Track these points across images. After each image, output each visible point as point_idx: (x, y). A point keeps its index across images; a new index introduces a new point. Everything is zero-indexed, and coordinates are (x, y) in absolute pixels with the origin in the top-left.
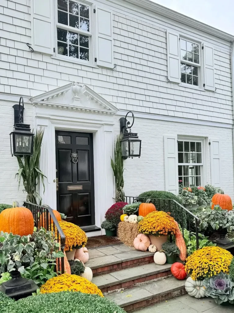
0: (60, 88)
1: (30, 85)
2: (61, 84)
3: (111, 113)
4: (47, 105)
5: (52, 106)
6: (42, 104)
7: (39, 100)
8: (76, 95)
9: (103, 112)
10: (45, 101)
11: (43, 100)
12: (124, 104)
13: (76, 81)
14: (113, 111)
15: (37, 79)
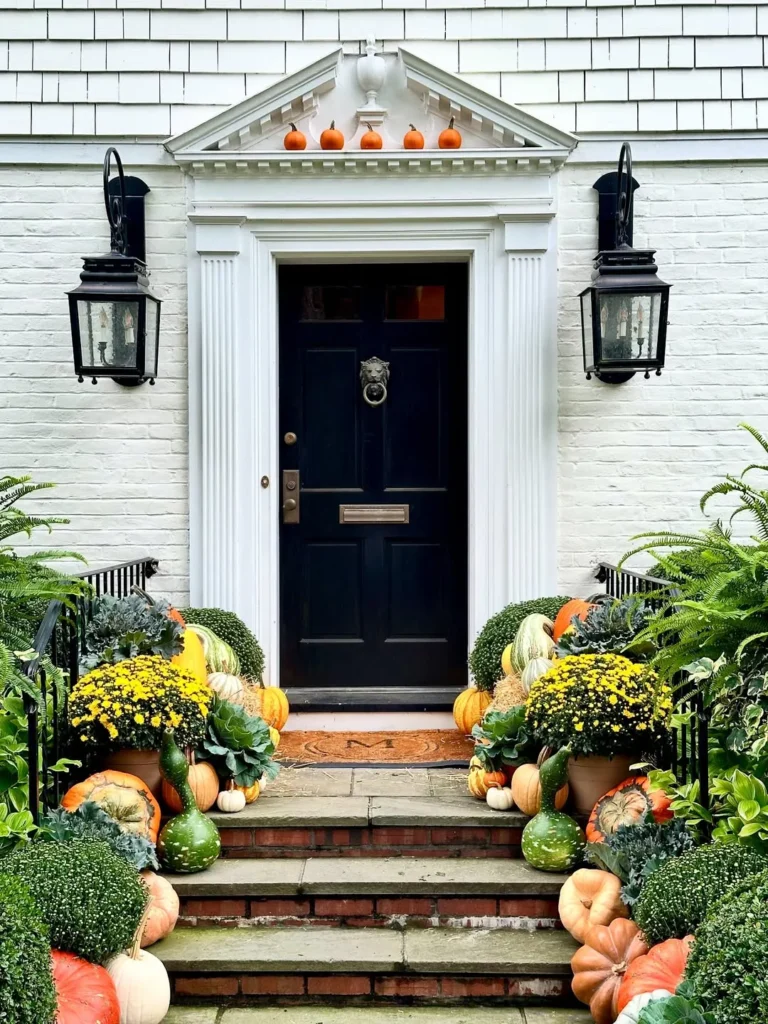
0: (288, 79)
1: (172, 89)
2: (302, 58)
3: (535, 162)
4: (231, 165)
5: (253, 165)
6: (210, 165)
7: (197, 148)
8: (372, 102)
9: (491, 163)
10: (223, 148)
11: (215, 147)
12: (623, 102)
13: (371, 38)
14: (546, 149)
15: (203, 58)
